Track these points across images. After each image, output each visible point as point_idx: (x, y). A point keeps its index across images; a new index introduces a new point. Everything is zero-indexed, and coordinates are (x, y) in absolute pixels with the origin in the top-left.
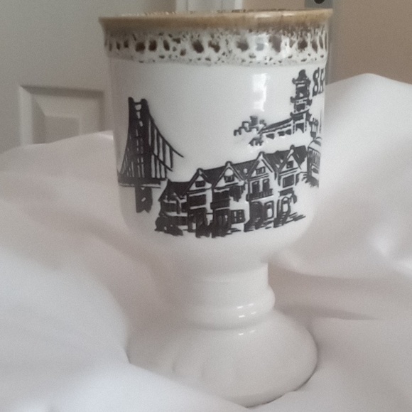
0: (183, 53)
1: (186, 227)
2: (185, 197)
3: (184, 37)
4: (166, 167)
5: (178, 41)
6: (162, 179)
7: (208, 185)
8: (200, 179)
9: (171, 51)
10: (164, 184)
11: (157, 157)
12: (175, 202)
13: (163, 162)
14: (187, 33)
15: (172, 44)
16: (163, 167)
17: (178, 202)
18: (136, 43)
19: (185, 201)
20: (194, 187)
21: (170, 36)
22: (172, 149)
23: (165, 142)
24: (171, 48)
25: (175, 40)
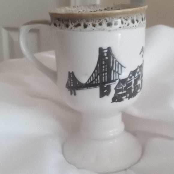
0: (128, 25)
1: (125, 97)
2: (126, 84)
3: (129, 18)
4: (119, 74)
5: (127, 20)
6: (116, 80)
7: (133, 77)
8: (131, 75)
9: (124, 25)
10: (117, 81)
11: (114, 71)
12: (121, 88)
13: (118, 72)
14: (130, 17)
15: (124, 21)
16: (117, 74)
17: (123, 87)
18: (107, 23)
19: (125, 86)
20: (129, 79)
21: (124, 18)
22: (122, 66)
23: (119, 63)
24: (124, 23)
25: (125, 20)
